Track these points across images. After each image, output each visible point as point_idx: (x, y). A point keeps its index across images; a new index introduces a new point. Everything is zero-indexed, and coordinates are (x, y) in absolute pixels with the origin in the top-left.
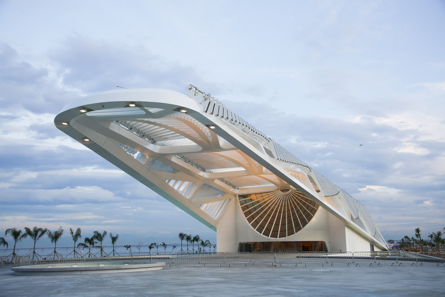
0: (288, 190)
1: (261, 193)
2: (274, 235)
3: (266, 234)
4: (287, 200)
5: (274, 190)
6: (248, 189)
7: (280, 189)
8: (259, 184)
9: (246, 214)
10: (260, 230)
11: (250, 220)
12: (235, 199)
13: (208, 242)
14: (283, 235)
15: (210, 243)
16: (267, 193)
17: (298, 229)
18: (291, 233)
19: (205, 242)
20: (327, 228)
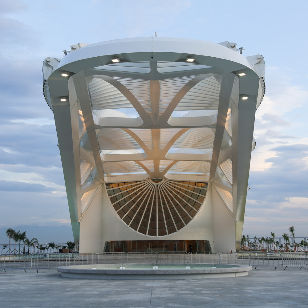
0: (161, 180)
1: (131, 182)
2: (152, 233)
3: (143, 231)
4: (161, 191)
5: (144, 179)
6: (116, 176)
7: (151, 178)
8: (129, 172)
9: (116, 207)
10: (134, 226)
11: (121, 214)
12: (102, 188)
13: (35, 240)
14: (162, 233)
15: (37, 242)
16: (137, 182)
17: (181, 226)
18: (172, 230)
19: (32, 241)
20: (212, 226)
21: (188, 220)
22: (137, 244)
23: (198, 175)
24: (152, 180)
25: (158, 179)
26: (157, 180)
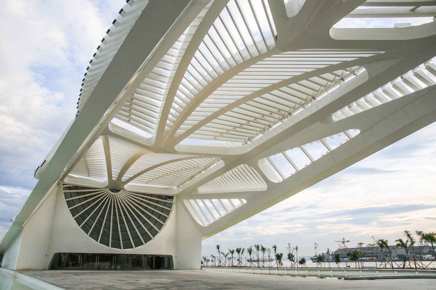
0: (120, 191)
1: (89, 188)
2: (116, 245)
3: (104, 242)
5: (103, 187)
9: (73, 212)
10: (94, 236)
11: (79, 221)
12: (58, 189)
14: (128, 246)
17: (148, 239)
18: (139, 243)
21: (155, 233)
22: (98, 258)
23: (162, 188)
24: (110, 189)
25: (116, 189)
26: (115, 191)
